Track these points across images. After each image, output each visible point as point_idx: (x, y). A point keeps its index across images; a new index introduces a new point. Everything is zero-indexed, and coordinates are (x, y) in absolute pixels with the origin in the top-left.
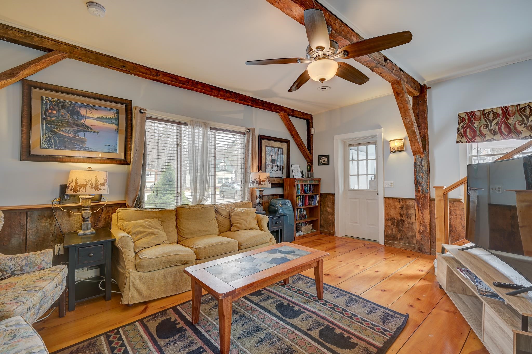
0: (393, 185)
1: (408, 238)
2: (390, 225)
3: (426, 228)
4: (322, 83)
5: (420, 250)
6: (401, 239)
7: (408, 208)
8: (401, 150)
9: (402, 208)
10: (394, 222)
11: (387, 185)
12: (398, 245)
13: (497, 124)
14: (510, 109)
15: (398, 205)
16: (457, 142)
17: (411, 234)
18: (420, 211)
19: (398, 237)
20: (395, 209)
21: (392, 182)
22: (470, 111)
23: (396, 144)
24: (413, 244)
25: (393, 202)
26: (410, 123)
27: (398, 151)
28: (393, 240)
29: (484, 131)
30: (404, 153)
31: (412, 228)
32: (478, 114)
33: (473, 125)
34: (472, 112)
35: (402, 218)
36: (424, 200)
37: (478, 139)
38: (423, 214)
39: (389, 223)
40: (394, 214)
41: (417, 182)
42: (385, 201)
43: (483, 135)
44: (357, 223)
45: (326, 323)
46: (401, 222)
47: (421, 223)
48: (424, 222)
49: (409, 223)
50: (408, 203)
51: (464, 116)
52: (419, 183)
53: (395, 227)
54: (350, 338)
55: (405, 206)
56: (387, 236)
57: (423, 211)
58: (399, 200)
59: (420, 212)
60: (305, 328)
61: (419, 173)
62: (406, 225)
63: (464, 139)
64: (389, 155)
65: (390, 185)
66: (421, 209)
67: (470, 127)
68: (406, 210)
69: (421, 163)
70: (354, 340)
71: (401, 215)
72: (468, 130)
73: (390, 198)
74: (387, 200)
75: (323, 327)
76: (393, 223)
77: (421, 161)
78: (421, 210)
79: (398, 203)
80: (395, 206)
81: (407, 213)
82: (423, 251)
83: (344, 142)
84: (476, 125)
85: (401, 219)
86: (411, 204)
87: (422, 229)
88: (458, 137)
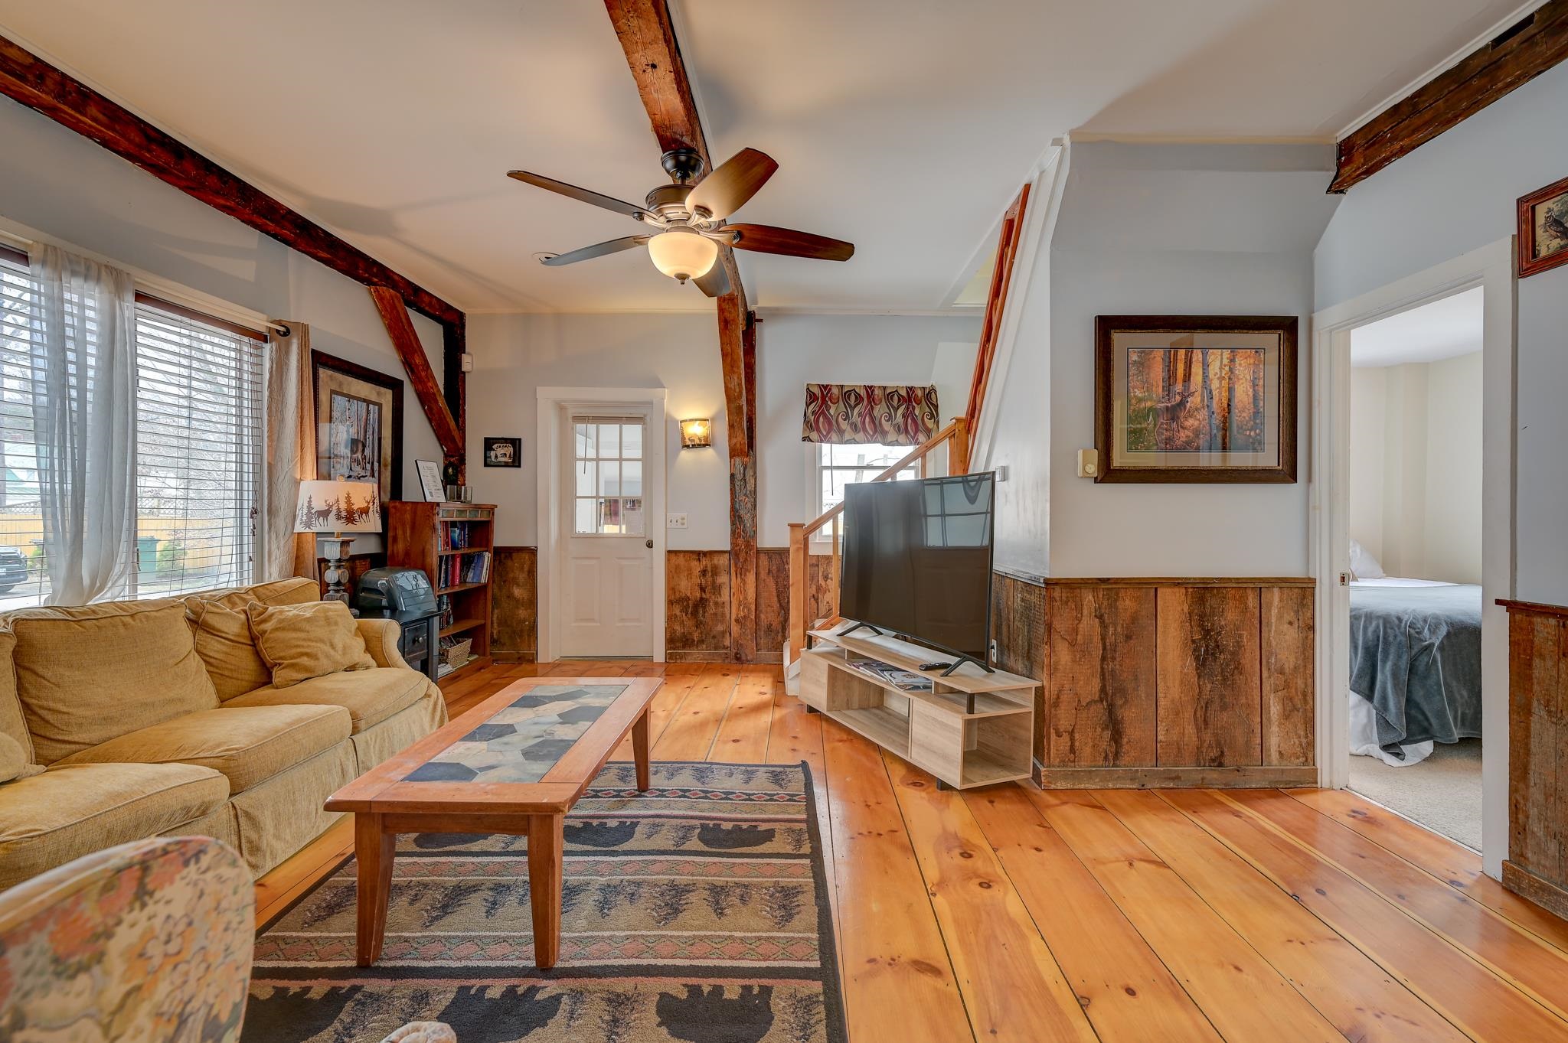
0: (685, 521)
1: (714, 637)
2: (678, 613)
3: (749, 609)
4: (683, 283)
5: (738, 658)
6: (701, 641)
7: (715, 571)
8: (704, 444)
9: (704, 572)
10: (688, 605)
11: (674, 521)
12: (695, 655)
13: (860, 415)
14: (876, 392)
15: (696, 567)
16: (804, 439)
17: (720, 628)
18: (739, 576)
19: (696, 639)
20: (689, 576)
21: (684, 515)
22: (825, 384)
23: (696, 431)
24: (725, 648)
25: (686, 561)
26: (737, 390)
27: (699, 446)
28: (684, 647)
29: (844, 425)
30: (709, 452)
31: (723, 614)
32: (835, 391)
33: (828, 411)
34: (828, 386)
35: (704, 596)
36: (747, 553)
37: (834, 436)
38: (744, 582)
39: (677, 611)
40: (688, 587)
41: (735, 515)
42: (668, 560)
43: (841, 432)
44: (592, 620)
45: (697, 822)
46: (702, 602)
47: (740, 602)
48: (745, 598)
49: (716, 604)
50: (715, 561)
51: (816, 391)
52: (740, 517)
53: (689, 616)
54: (756, 827)
55: (709, 568)
56: (671, 641)
57: (745, 575)
58: (699, 555)
59: (739, 579)
60: (669, 845)
61: (740, 497)
62: (711, 609)
63: (814, 435)
64: (676, 454)
65: (680, 521)
66: (741, 572)
67: (823, 413)
68: (712, 576)
69: (744, 474)
70: (763, 827)
71: (703, 589)
72: (821, 419)
73: (680, 552)
74: (673, 557)
75: (698, 831)
76: (685, 610)
77: (744, 471)
78: (741, 575)
79: (697, 563)
80: (690, 569)
81: (714, 582)
82: (744, 658)
83: (561, 408)
84: (832, 411)
85: (701, 598)
86: (721, 562)
87: (742, 614)
88: (804, 430)
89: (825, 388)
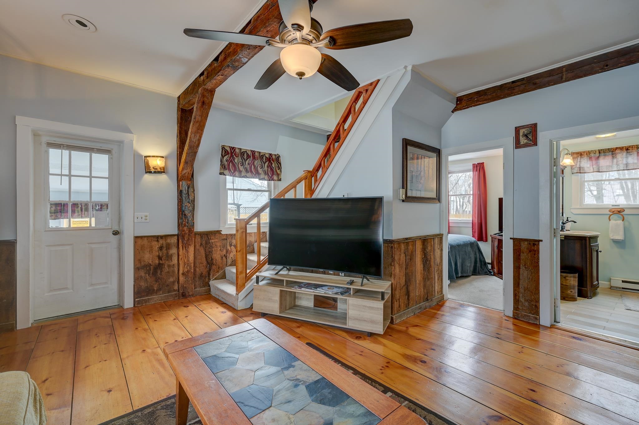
0: (148, 218)
1: (168, 286)
2: (143, 274)
3: (190, 267)
4: (301, 79)
5: (184, 295)
6: (159, 290)
7: (168, 247)
8: (162, 171)
9: (161, 248)
10: (150, 269)
11: (140, 218)
12: (156, 298)
13: (249, 164)
14: (256, 154)
15: (156, 245)
16: (221, 174)
17: (171, 280)
18: (184, 248)
19: (155, 288)
20: (151, 251)
21: (147, 214)
22: (232, 146)
23: (158, 163)
24: (174, 291)
25: (149, 242)
27: (159, 172)
28: (147, 295)
29: (241, 168)
30: (163, 177)
31: (173, 272)
32: (237, 151)
33: (234, 161)
34: (234, 148)
35: (161, 262)
36: (189, 235)
37: (237, 173)
38: (187, 252)
39: (142, 273)
40: (149, 258)
41: (181, 213)
42: (135, 242)
43: (240, 172)
44: (66, 288)
46: (160, 266)
47: (185, 263)
48: (188, 261)
49: (169, 266)
50: (169, 241)
51: (228, 149)
52: (185, 215)
53: (151, 275)
55: (164, 245)
56: (138, 293)
57: (188, 247)
58: (157, 238)
59: (184, 250)
61: (185, 203)
62: (166, 269)
63: (226, 172)
64: (142, 176)
65: (144, 218)
66: (186, 246)
67: (231, 161)
68: (166, 250)
69: (188, 192)
71: (160, 258)
72: (231, 164)
73: (145, 237)
74: (140, 241)
76: (148, 272)
77: (188, 189)
78: (186, 248)
79: (156, 243)
80: (151, 247)
81: (167, 253)
82: (187, 294)
83: (36, 135)
84: (236, 161)
85: (159, 264)
86: (172, 241)
87: (186, 270)
88: (220, 169)
89: (233, 148)
